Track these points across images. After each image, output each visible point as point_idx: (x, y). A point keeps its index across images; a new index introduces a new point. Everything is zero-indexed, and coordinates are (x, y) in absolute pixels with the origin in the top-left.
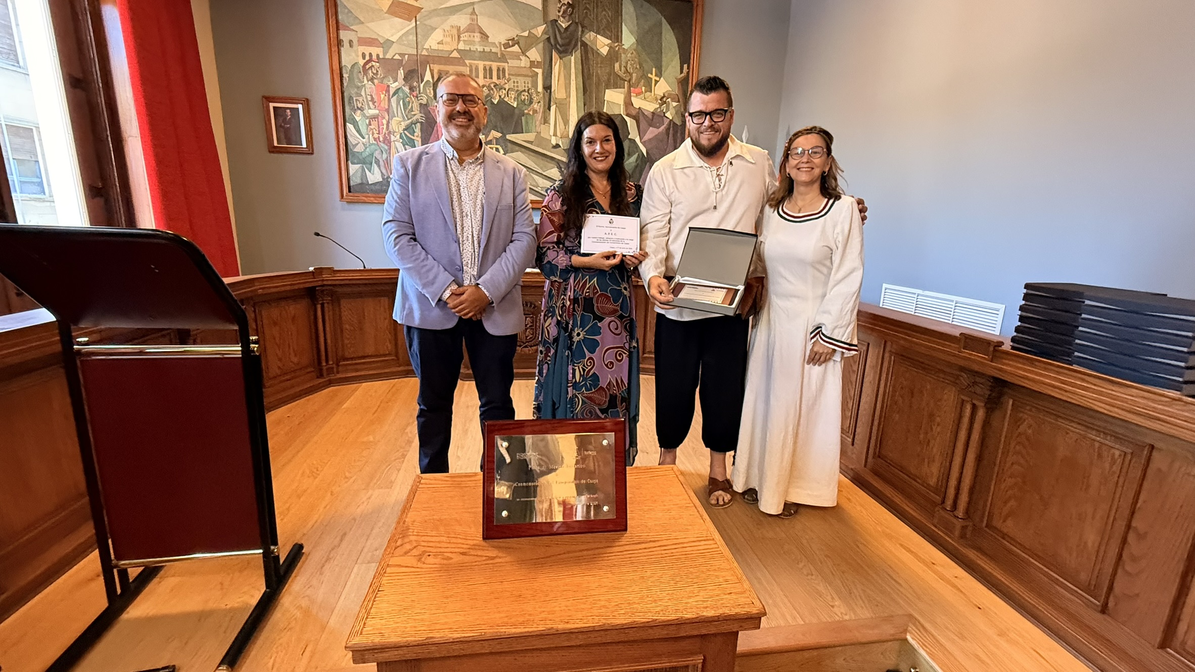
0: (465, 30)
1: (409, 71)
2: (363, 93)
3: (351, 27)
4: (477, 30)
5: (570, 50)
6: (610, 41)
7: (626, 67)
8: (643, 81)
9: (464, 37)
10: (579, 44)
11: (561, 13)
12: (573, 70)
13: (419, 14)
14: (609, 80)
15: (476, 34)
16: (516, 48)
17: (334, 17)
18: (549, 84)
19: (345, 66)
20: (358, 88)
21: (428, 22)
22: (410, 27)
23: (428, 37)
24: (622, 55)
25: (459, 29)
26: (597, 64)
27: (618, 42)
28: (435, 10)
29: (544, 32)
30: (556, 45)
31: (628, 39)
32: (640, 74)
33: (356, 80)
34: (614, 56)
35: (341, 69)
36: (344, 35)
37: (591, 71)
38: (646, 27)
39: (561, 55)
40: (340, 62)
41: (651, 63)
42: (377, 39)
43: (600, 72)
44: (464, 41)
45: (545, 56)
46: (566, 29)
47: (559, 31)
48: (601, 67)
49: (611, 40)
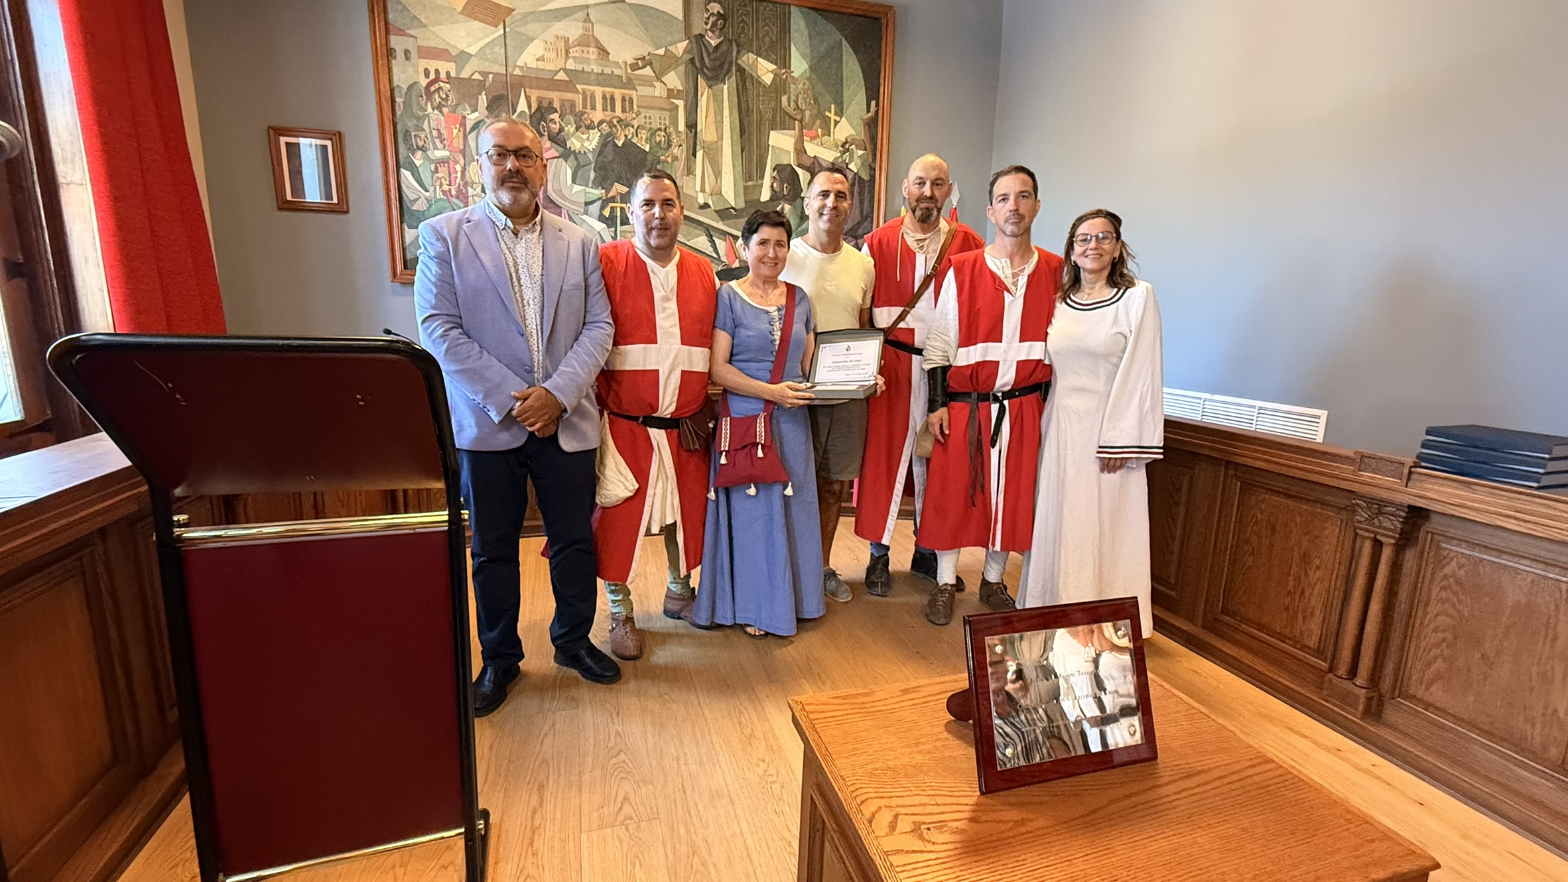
0: (576, 43)
1: (494, 97)
2: (426, 126)
3: (409, 32)
4: (593, 44)
5: (722, 77)
6: (775, 67)
7: (796, 102)
8: (819, 121)
9: (574, 52)
10: (734, 69)
11: (709, 26)
12: (726, 103)
13: (509, 17)
14: (774, 117)
15: (591, 50)
16: (648, 71)
17: (382, 16)
18: (693, 122)
19: (398, 86)
20: (419, 118)
21: (522, 30)
22: (496, 35)
23: (522, 51)
24: (792, 86)
25: (567, 40)
26: (758, 96)
27: (785, 67)
28: (531, 13)
29: (686, 51)
30: (702, 69)
31: (799, 65)
32: (815, 111)
33: (415, 108)
34: (780, 86)
35: (392, 91)
36: (396, 42)
37: (751, 106)
38: (822, 49)
39: (710, 83)
40: (390, 80)
41: (828, 96)
42: (447, 50)
43: (761, 106)
44: (575, 58)
45: (687, 83)
46: (717, 47)
47: (707, 50)
48: (763, 100)
49: (776, 64)
